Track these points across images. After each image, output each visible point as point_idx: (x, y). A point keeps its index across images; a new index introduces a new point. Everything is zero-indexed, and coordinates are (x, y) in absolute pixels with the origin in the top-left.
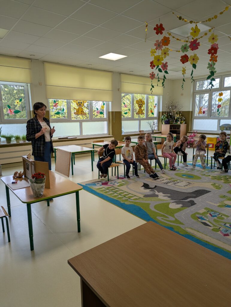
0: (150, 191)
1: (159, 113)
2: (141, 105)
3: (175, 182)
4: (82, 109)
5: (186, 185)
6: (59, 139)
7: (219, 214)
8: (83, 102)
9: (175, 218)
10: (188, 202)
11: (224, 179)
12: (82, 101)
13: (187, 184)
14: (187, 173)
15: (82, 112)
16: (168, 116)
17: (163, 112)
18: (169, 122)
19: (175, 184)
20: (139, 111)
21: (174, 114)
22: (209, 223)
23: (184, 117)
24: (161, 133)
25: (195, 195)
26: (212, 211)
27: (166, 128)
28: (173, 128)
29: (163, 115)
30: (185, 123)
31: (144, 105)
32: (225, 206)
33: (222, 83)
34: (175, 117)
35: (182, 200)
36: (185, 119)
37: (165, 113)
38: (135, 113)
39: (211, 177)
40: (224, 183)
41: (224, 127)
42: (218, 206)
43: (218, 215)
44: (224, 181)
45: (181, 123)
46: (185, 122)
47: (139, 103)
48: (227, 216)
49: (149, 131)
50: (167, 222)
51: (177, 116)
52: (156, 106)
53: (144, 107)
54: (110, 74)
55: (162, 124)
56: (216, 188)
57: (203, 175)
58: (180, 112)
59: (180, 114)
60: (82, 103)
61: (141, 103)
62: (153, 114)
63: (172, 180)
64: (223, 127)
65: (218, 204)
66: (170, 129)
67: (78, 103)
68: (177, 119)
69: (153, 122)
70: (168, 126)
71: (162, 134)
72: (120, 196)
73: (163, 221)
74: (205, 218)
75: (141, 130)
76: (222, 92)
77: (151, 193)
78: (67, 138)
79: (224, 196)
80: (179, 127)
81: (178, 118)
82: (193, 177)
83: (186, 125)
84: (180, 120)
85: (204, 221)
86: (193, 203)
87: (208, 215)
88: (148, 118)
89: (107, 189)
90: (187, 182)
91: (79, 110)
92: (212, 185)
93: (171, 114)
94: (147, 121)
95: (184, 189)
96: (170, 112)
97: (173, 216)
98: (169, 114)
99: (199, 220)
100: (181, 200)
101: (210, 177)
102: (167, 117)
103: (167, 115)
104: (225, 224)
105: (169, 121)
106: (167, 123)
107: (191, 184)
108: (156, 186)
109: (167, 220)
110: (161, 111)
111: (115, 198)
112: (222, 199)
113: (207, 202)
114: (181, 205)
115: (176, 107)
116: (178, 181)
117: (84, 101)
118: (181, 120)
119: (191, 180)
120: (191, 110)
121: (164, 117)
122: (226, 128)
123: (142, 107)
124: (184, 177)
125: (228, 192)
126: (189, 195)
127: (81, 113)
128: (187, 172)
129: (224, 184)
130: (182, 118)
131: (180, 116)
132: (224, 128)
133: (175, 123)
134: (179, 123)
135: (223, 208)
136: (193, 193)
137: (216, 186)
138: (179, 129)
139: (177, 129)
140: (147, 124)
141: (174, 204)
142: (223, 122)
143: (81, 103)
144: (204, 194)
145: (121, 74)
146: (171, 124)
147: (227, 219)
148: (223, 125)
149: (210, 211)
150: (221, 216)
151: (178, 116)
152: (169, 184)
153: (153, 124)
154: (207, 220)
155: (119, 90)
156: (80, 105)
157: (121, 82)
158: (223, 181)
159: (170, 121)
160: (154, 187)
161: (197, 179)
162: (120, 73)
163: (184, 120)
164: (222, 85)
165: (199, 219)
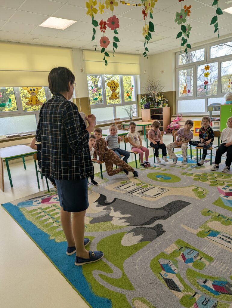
0: (104, 209)
1: (137, 96)
2: (114, 88)
3: (144, 189)
4: (36, 97)
5: (157, 193)
6: (9, 137)
7: (197, 255)
8: (37, 88)
9: (123, 271)
10: (154, 228)
11: (210, 179)
12: (35, 88)
13: (159, 192)
14: (163, 172)
15: (36, 101)
16: (148, 99)
17: (141, 95)
18: (149, 106)
19: (142, 193)
20: (112, 96)
21: (154, 96)
22: (177, 279)
23: (166, 99)
24: (141, 119)
25: (166, 213)
26: (187, 247)
27: (146, 114)
28: (154, 113)
29: (142, 98)
30: (168, 106)
31: (117, 88)
32: (208, 234)
33: (207, 54)
34: (156, 100)
35: (146, 225)
36: (167, 101)
37: (144, 96)
38: (107, 98)
39: (194, 176)
40: (210, 185)
41: (213, 107)
42: (198, 234)
43: (195, 257)
44: (210, 182)
45: (163, 106)
46: (168, 104)
47: (112, 86)
48: (211, 259)
49: (127, 118)
50: (105, 284)
51: (158, 99)
52: (134, 88)
53: (118, 90)
54: (68, 51)
55: (142, 108)
56: (199, 196)
57: (183, 174)
58: (161, 94)
59: (162, 96)
60: (36, 90)
61: (115, 86)
62: (130, 97)
63: (141, 186)
64: (211, 107)
65: (199, 230)
66: (151, 114)
67: (30, 91)
68: (158, 102)
69: (130, 107)
70: (149, 110)
71: (142, 121)
72: (55, 225)
73: (99, 280)
74: (173, 268)
75: (117, 118)
76: (208, 64)
77: (105, 213)
78: (18, 136)
79: (209, 211)
80: (161, 111)
81: (160, 101)
82: (170, 178)
83: (169, 107)
84: (162, 102)
85: (170, 276)
86: (159, 231)
87: (180, 258)
88: (124, 103)
89: (43, 211)
90: (161, 187)
91: (32, 99)
92: (193, 190)
93: (150, 96)
94: (123, 107)
95: (153, 202)
96: (149, 94)
97: (121, 268)
98: (149, 97)
99: (163, 272)
100: (143, 225)
101: (192, 177)
102: (147, 101)
103: (146, 97)
104: (205, 282)
105: (149, 104)
106: (147, 107)
107: (165, 191)
108: (115, 199)
109: (107, 279)
110: (139, 93)
111: (45, 230)
112: (205, 218)
113: (182, 225)
114: (140, 237)
115: (156, 88)
116: (149, 186)
117: (39, 88)
118: (164, 103)
119: (167, 184)
120: (174, 90)
121: (144, 101)
122: (215, 108)
123: (115, 91)
124: (158, 179)
125: (214, 203)
126: (158, 213)
127: (36, 103)
128: (164, 170)
129: (210, 187)
130: (164, 100)
131: (162, 98)
132: (213, 109)
133: (156, 106)
134: (161, 106)
135: (205, 238)
136: (164, 208)
137: (199, 193)
138: (162, 113)
139: (160, 113)
140: (123, 110)
141: (131, 234)
142: (212, 101)
143: (34, 90)
144: (179, 210)
145: (84, 51)
146: (152, 108)
147: (210, 265)
148: (211, 105)
149: (184, 248)
150: (201, 259)
151: (160, 98)
152: (135, 194)
153: (131, 110)
154: (176, 271)
155: (82, 71)
156: (33, 93)
157: (85, 60)
158: (208, 182)
159: (151, 104)
160: (113, 200)
161: (176, 182)
162: (82, 49)
163: (167, 103)
164: (208, 56)
165: (163, 269)
